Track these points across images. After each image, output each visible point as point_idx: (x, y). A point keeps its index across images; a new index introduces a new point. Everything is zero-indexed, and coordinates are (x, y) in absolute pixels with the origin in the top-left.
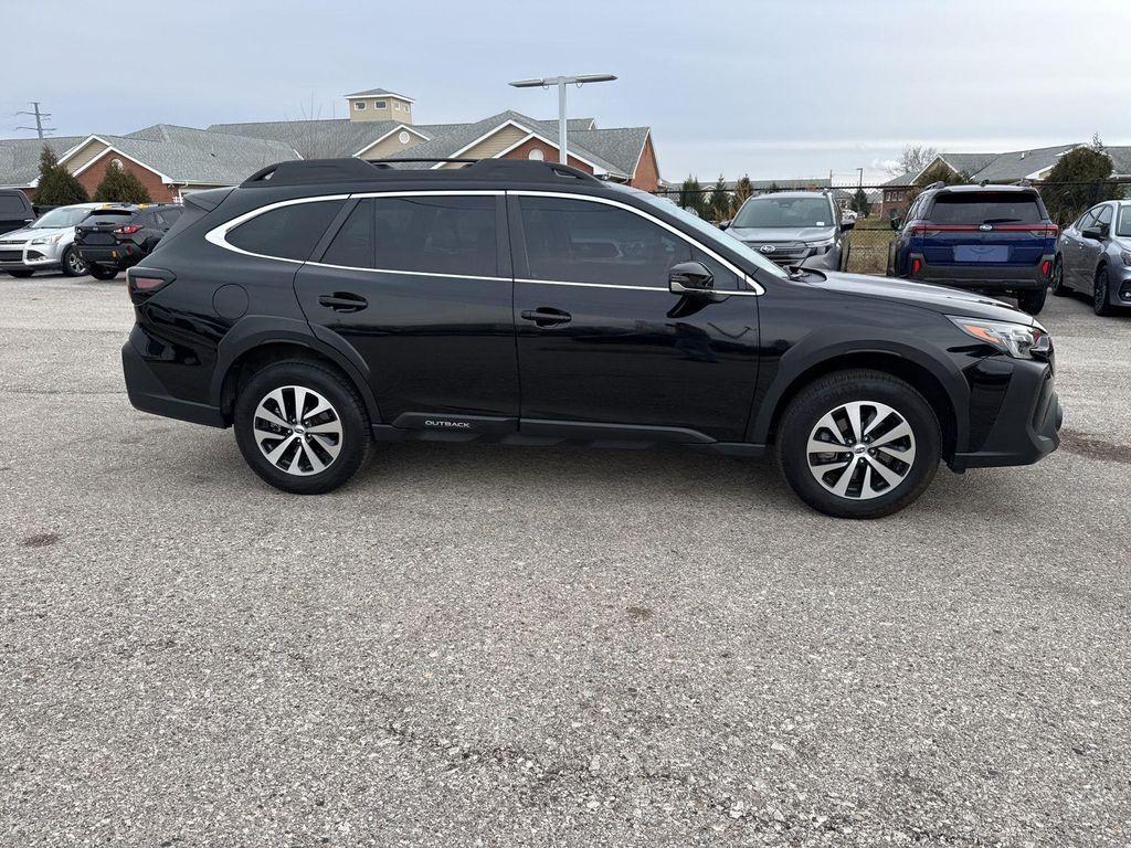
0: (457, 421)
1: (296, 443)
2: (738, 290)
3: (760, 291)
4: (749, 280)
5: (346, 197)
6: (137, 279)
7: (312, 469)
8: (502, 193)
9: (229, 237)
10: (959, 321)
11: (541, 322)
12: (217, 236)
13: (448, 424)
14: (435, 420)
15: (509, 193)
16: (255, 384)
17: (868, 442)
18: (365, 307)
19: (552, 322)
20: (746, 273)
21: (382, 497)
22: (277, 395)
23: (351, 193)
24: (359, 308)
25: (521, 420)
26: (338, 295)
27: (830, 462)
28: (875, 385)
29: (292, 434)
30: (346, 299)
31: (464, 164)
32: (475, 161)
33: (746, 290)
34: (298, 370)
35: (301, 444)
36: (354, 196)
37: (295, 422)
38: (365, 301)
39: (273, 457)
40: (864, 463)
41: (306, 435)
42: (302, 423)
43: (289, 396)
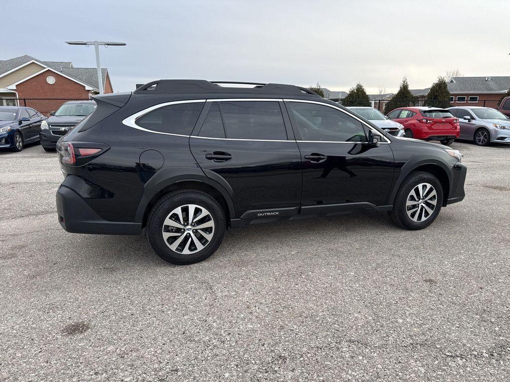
0: (273, 212)
1: (188, 236)
2: (381, 142)
3: (389, 142)
4: (385, 138)
5: (204, 101)
6: (80, 149)
7: (196, 249)
8: (282, 100)
9: (138, 121)
10: (447, 150)
11: (313, 159)
12: (130, 122)
13: (268, 214)
14: (262, 212)
15: (284, 100)
16: (166, 205)
17: (424, 199)
18: (230, 158)
20: (383, 135)
21: (235, 257)
22: (178, 211)
23: (207, 99)
24: (227, 159)
25: (302, 207)
26: (215, 153)
27: (411, 209)
28: (427, 176)
29: (184, 232)
30: (221, 156)
31: (256, 85)
32: (265, 85)
33: (384, 142)
34: (193, 196)
35: (190, 236)
36: (208, 100)
37: (188, 224)
38: (230, 155)
39: (174, 247)
40: (422, 207)
41: (193, 231)
42: (191, 225)
43: (185, 211)
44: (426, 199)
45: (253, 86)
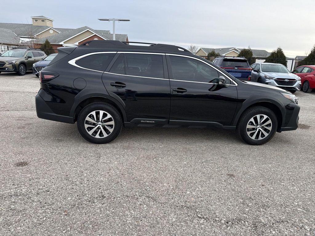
0: (151, 121)
1: (99, 128)
2: (231, 84)
3: (237, 85)
4: (234, 82)
5: (116, 52)
6: (44, 75)
7: (103, 136)
8: (164, 54)
9: (77, 62)
10: (283, 94)
11: (178, 92)
12: (72, 62)
13: (148, 121)
14: (144, 120)
15: (166, 54)
16: (87, 110)
17: (261, 125)
18: (125, 87)
19: (182, 92)
20: (233, 80)
21: (126, 144)
22: (94, 113)
24: (123, 87)
25: (170, 120)
26: (116, 83)
27: (251, 130)
28: (264, 110)
29: (97, 125)
30: (119, 84)
31: (150, 45)
32: (155, 44)
33: (233, 84)
34: (102, 106)
35: (100, 128)
36: (118, 52)
37: (99, 122)
38: (125, 85)
39: (90, 133)
40: (260, 131)
41: (102, 125)
42: (101, 122)
43: (98, 114)
44: (263, 125)
45: (149, 45)
